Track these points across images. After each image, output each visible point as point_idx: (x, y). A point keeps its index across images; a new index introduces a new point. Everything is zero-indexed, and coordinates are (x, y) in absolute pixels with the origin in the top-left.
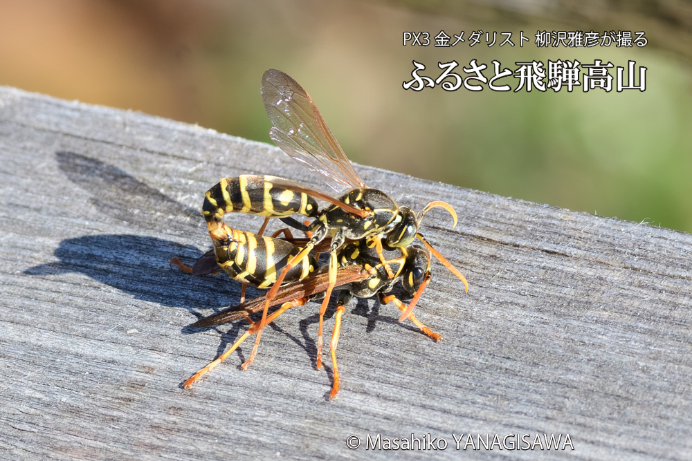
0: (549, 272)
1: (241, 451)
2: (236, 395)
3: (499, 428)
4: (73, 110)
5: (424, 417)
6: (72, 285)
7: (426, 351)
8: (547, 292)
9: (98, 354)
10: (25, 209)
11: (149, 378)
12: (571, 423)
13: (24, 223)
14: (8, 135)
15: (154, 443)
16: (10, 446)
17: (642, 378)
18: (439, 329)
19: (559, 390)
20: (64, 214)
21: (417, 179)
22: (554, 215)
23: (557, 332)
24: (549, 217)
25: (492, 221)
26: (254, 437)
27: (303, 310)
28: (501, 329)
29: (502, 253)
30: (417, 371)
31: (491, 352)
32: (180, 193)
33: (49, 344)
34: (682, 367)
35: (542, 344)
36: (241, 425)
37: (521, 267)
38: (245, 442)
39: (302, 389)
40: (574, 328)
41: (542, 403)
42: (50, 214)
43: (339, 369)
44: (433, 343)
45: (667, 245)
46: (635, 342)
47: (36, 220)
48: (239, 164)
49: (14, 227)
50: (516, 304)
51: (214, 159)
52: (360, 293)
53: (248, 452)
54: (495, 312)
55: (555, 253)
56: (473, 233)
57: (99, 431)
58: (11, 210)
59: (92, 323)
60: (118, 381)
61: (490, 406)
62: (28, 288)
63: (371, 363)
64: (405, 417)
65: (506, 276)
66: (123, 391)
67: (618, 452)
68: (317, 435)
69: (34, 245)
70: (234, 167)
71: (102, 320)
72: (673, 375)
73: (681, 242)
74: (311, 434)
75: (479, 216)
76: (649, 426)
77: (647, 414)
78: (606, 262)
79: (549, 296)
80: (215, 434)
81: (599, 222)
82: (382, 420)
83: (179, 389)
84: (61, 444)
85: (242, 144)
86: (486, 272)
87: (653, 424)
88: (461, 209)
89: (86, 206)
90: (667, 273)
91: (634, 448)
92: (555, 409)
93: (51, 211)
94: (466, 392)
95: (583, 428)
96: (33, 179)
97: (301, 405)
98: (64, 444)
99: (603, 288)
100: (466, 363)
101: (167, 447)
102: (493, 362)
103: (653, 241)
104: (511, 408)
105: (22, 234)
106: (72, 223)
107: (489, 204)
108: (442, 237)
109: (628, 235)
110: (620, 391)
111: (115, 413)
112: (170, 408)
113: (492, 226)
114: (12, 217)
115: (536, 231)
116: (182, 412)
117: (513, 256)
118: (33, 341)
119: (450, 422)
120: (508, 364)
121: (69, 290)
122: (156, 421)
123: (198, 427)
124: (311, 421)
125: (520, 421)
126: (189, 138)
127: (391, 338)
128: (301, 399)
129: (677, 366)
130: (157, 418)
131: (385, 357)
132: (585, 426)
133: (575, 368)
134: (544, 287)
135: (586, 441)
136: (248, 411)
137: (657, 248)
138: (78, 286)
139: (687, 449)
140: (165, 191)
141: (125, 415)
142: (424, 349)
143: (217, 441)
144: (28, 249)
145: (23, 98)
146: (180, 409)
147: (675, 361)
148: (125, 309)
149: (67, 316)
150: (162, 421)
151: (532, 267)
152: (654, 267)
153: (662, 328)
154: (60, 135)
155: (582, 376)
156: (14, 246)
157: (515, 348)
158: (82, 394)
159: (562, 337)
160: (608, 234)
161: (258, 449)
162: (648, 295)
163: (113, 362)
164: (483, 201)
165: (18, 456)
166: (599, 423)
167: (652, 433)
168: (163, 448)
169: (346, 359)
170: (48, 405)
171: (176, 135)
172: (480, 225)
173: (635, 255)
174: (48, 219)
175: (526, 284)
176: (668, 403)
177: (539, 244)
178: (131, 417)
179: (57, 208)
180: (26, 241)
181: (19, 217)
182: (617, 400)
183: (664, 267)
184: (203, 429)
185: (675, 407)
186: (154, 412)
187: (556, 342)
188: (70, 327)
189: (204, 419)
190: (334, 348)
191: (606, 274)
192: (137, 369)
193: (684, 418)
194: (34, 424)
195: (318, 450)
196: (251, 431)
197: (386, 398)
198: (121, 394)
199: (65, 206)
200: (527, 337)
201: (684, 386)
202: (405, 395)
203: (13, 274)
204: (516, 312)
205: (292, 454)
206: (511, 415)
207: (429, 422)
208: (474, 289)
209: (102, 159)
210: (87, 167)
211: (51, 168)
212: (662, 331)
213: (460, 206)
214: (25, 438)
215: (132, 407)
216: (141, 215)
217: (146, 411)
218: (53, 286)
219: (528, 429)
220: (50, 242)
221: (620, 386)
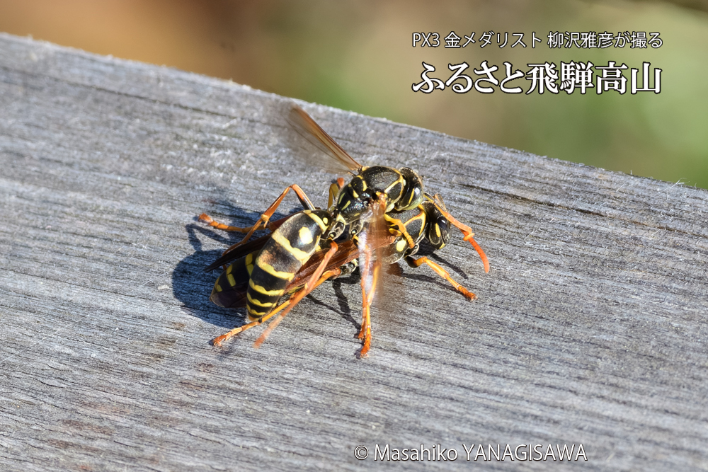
0: (583, 231)
1: (271, 409)
2: (266, 353)
3: (531, 387)
4: (107, 64)
5: (455, 376)
6: (104, 241)
7: (459, 309)
8: (581, 251)
9: (128, 310)
10: (58, 164)
11: (180, 334)
12: (604, 384)
13: (56, 177)
14: (41, 89)
15: (183, 400)
16: (38, 401)
17: (676, 339)
18: (471, 287)
19: (592, 350)
20: (97, 169)
21: (452, 137)
22: (589, 174)
23: (591, 291)
24: (584, 176)
25: (527, 180)
26: (284, 394)
28: (534, 288)
29: (536, 213)
30: (449, 329)
31: (524, 312)
32: (213, 149)
33: (79, 299)
35: (575, 304)
36: (271, 382)
37: (555, 227)
38: (275, 400)
39: (333, 347)
40: (608, 288)
41: (575, 363)
42: (82, 169)
44: (465, 302)
45: (702, 206)
46: (669, 303)
47: (68, 175)
48: (274, 121)
49: (46, 181)
50: (550, 264)
51: (248, 115)
53: (278, 410)
54: (529, 271)
55: (590, 212)
56: (508, 192)
57: (129, 388)
58: (43, 165)
59: (123, 279)
60: (148, 337)
61: (522, 365)
62: (60, 243)
63: (403, 321)
64: (436, 375)
65: (540, 235)
66: (153, 347)
67: (650, 413)
68: (347, 393)
69: (65, 200)
70: (267, 124)
71: (133, 276)
74: (342, 392)
75: (513, 174)
76: (681, 387)
77: (679, 374)
78: (641, 222)
79: (583, 255)
80: (245, 392)
81: (634, 182)
82: (414, 379)
83: (209, 346)
84: (90, 399)
85: (277, 101)
86: (520, 231)
87: (685, 385)
88: (496, 167)
89: (119, 161)
90: (702, 233)
91: (666, 408)
92: (587, 369)
93: (83, 165)
94: (499, 351)
95: (615, 389)
96: (66, 134)
97: (332, 363)
98: (92, 400)
99: (638, 248)
100: (499, 323)
101: (197, 404)
102: (526, 322)
103: (688, 201)
104: (543, 367)
105: (54, 189)
106: (105, 178)
107: (524, 163)
108: (477, 195)
109: (664, 195)
110: (653, 352)
111: (145, 369)
112: (200, 365)
113: (526, 185)
114: (44, 171)
115: (571, 190)
116: (212, 369)
117: (547, 215)
118: (63, 296)
119: (481, 382)
120: (540, 324)
121: (100, 246)
122: (186, 377)
123: (228, 384)
124: (342, 379)
125: (552, 380)
126: (223, 94)
127: (423, 296)
128: (332, 357)
130: (187, 374)
131: (418, 315)
132: (617, 386)
133: (608, 329)
134: (578, 246)
135: (618, 401)
136: (278, 368)
137: (693, 208)
138: (110, 242)
140: (199, 147)
141: (155, 372)
142: (456, 308)
143: (247, 398)
144: (59, 204)
145: (56, 53)
146: (210, 365)
148: (156, 265)
149: (98, 271)
150: (192, 378)
151: (566, 226)
152: (689, 228)
153: (697, 288)
154: (93, 90)
155: (615, 336)
156: (46, 201)
157: (548, 308)
158: (112, 350)
159: (596, 296)
160: (643, 194)
161: (288, 407)
162: (683, 255)
163: (143, 318)
164: (518, 160)
165: (46, 412)
166: (631, 383)
167: (685, 394)
168: (193, 404)
169: (378, 317)
170: (77, 361)
171: (210, 91)
172: (515, 184)
173: (670, 215)
174: (80, 174)
175: (560, 244)
176: (701, 364)
177: (574, 203)
178: (161, 373)
179: (89, 164)
180: (58, 196)
181: (52, 172)
182: (650, 361)
183: (699, 228)
184: (233, 386)
186: (184, 369)
187: (590, 302)
188: (101, 282)
189: (234, 376)
190: (368, 306)
191: (641, 234)
192: (167, 326)
194: (63, 380)
195: (349, 408)
196: (281, 388)
197: (417, 357)
198: (151, 351)
199: (98, 161)
200: (560, 296)
202: (437, 353)
203: (44, 229)
204: (549, 271)
205: (322, 412)
206: (543, 374)
207: (460, 381)
208: (507, 248)
209: (135, 114)
210: (121, 123)
211: (83, 123)
212: (696, 292)
213: (494, 165)
214: (53, 394)
215: (162, 363)
216: (174, 171)
217: (176, 368)
218: (84, 242)
219: (560, 389)
220: (82, 197)
221: (653, 347)
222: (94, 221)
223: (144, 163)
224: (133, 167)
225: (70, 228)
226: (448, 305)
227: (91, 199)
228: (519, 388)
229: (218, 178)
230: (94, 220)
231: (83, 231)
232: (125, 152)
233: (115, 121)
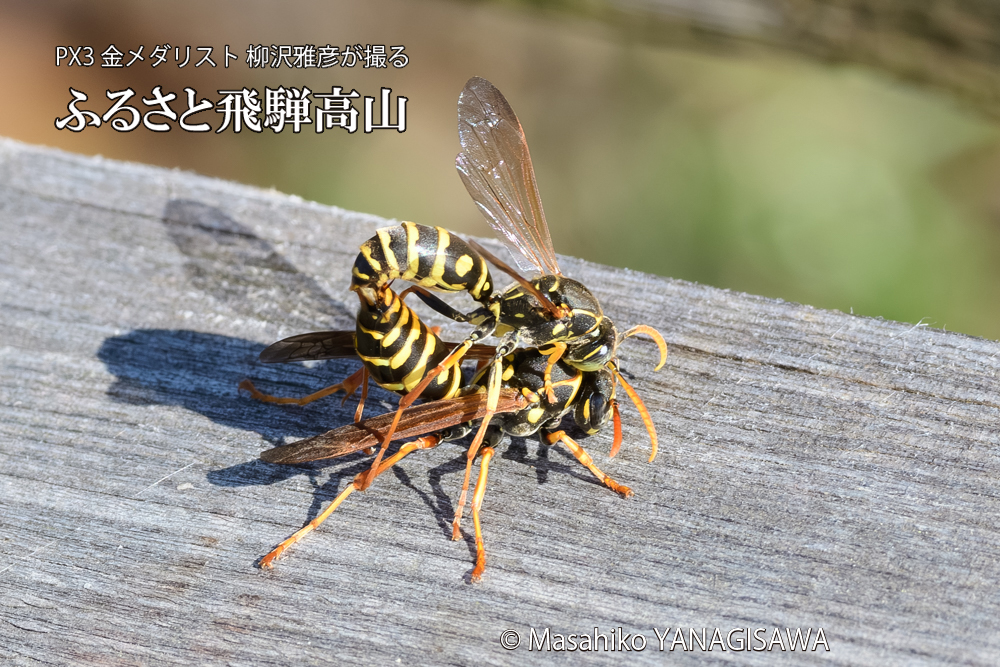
0: (786, 396)
1: (345, 657)
2: (336, 577)
3: (717, 620)
4: (94, 169)
5: (608, 606)
6: (98, 422)
7: (610, 511)
8: (783, 424)
9: (135, 519)
10: (28, 313)
11: (210, 553)
12: (821, 613)
13: (26, 332)
15: (218, 647)
16: (10, 652)
17: (923, 547)
18: (627, 479)
19: (803, 565)
20: (84, 319)
21: (593, 264)
23: (799, 482)
24: (784, 317)
25: (702, 324)
26: (363, 637)
27: (431, 454)
28: (718, 478)
29: (716, 371)
30: (597, 539)
31: (705, 512)
32: (251, 288)
33: (65, 506)
34: (980, 530)
35: (776, 501)
36: (344, 620)
37: (745, 390)
38: (350, 645)
39: (431, 567)
40: (823, 476)
41: (779, 584)
42: (63, 320)
43: (485, 538)
44: (620, 500)
45: (955, 356)
46: (912, 496)
47: (43, 328)
48: (336, 245)
49: (11, 338)
50: (739, 443)
51: (299, 239)
52: (515, 430)
53: (355, 659)
54: (709, 454)
55: (794, 369)
56: (675, 341)
57: (140, 631)
58: (7, 315)
59: (127, 475)
60: (165, 558)
61: (704, 589)
62: (34, 426)
63: (530, 529)
64: (581, 606)
65: (723, 402)
66: (174, 573)
67: (889, 653)
68: (454, 633)
69: (40, 364)
70: (327, 250)
71: (141, 471)
72: (967, 543)
73: (974, 352)
74: (446, 632)
75: (683, 316)
76: (933, 616)
77: (930, 598)
78: (868, 381)
79: (786, 430)
80: (307, 634)
81: (856, 323)
82: (548, 611)
83: (253, 570)
84: (84, 649)
85: (340, 217)
86: (694, 396)
87: (939, 613)
88: (657, 306)
89: (116, 307)
90: (956, 396)
91: (913, 647)
92: (797, 593)
93: (65, 314)
94: (669, 569)
95: (838, 620)
96: (39, 270)
97: (430, 591)
98: (88, 649)
99: (864, 419)
100: (668, 528)
101: (238, 652)
102: (707, 527)
103: (935, 350)
104: (734, 592)
105: (23, 348)
106: (96, 332)
107: (698, 299)
108: (631, 347)
109: (899, 342)
110: (891, 567)
111: (162, 604)
112: (241, 597)
113: (702, 330)
114: (9, 323)
115: (766, 337)
116: (259, 602)
117: (733, 374)
118: (42, 501)
119: (646, 613)
120: (728, 529)
121: (92, 428)
122: (222, 615)
123: (282, 624)
124: (446, 613)
125: (747, 610)
126: (263, 208)
127: (559, 493)
128: (431, 582)
129: (972, 530)
130: (223, 610)
131: (551, 520)
132: (842, 617)
133: (825, 534)
134: (779, 417)
135: (843, 639)
136: (353, 599)
137: (942, 360)
138: (106, 423)
139: (989, 649)
140: (230, 284)
141: (176, 607)
142: (607, 509)
143: (309, 643)
144: (32, 370)
145: (21, 154)
146: (256, 597)
147: (969, 522)
148: (174, 455)
149: (90, 465)
150: (230, 616)
151: (761, 389)
152: (937, 388)
153: (951, 475)
154: (76, 206)
155: (836, 545)
156: (13, 366)
157: (739, 506)
158: (114, 578)
159: (807, 489)
160: (871, 341)
161: (370, 654)
162: (930, 428)
163: (158, 531)
164: (689, 295)
166: (861, 612)
167: (938, 626)
168: (232, 653)
169: (494, 523)
170: (65, 594)
171: (243, 205)
172: (686, 330)
173: (909, 371)
174: (60, 327)
175: (752, 414)
176: (961, 582)
177: (771, 356)
178: (185, 610)
179: (74, 311)
180: (30, 359)
181: (19, 324)
182: (887, 579)
183: (952, 388)
184: (289, 626)
185: (971, 588)
186: (218, 603)
187: (798, 497)
188: (95, 481)
189: (291, 612)
190: (478, 508)
191: (869, 398)
192: (192, 541)
193: (984, 604)
194: (45, 621)
195: (456, 655)
196: (359, 628)
197: (553, 580)
198: (170, 577)
199: (85, 307)
200: (755, 489)
201: (982, 558)
202: (580, 574)
203: (11, 406)
204: (738, 454)
205: (418, 662)
206: (735, 602)
207: (615, 613)
208: (677, 422)
209: (137, 239)
210: (117, 252)
211: (64, 254)
212: (950, 479)
213: (655, 303)
214: (32, 642)
215: (186, 595)
216: (195, 319)
217: (207, 601)
218: (70, 423)
219: (759, 622)
220: (64, 359)
221: (891, 559)
222: (82, 394)
223: (151, 310)
224: (136, 316)
225: (48, 404)
226: (594, 505)
227: (78, 362)
228: (700, 621)
229: (258, 328)
230: (82, 392)
231: (68, 408)
232: (125, 294)
233: (108, 250)
